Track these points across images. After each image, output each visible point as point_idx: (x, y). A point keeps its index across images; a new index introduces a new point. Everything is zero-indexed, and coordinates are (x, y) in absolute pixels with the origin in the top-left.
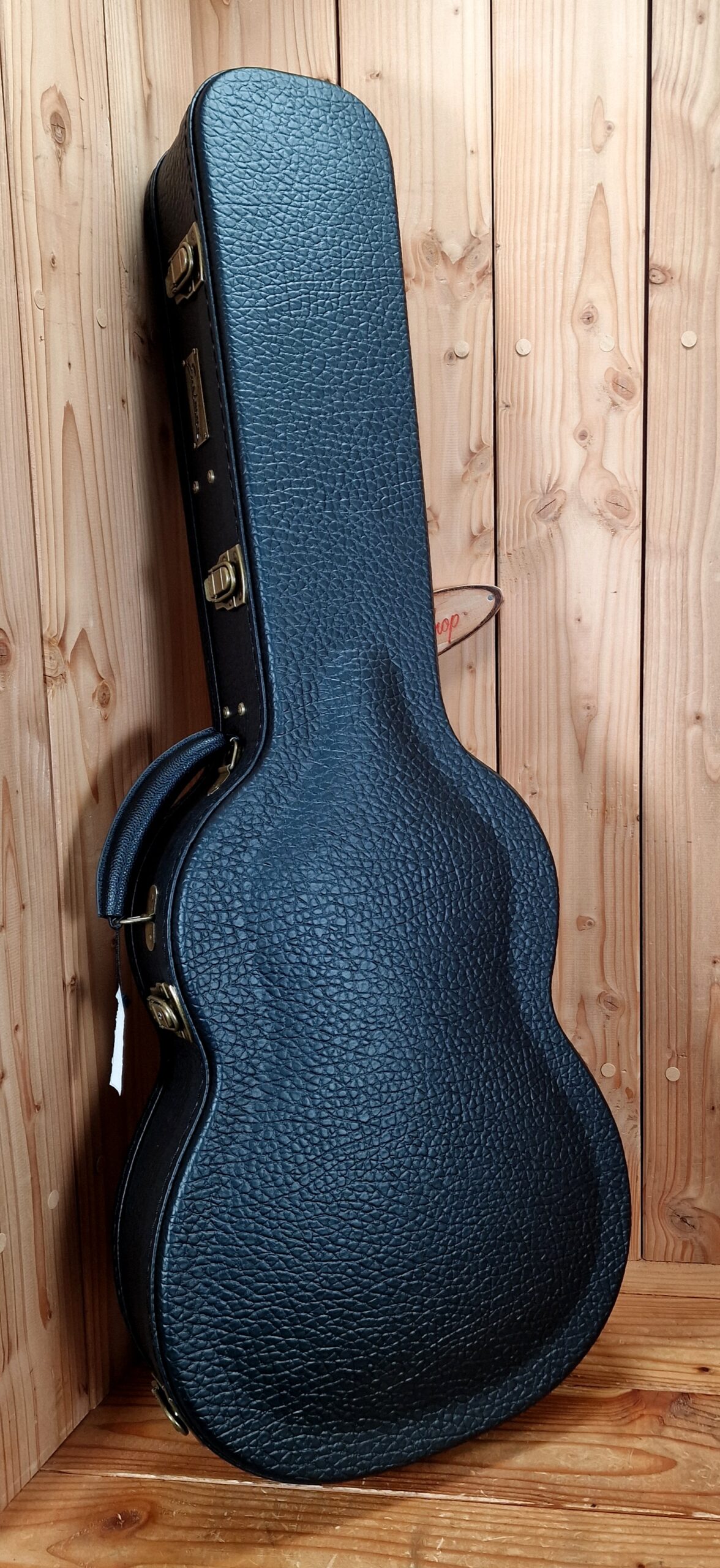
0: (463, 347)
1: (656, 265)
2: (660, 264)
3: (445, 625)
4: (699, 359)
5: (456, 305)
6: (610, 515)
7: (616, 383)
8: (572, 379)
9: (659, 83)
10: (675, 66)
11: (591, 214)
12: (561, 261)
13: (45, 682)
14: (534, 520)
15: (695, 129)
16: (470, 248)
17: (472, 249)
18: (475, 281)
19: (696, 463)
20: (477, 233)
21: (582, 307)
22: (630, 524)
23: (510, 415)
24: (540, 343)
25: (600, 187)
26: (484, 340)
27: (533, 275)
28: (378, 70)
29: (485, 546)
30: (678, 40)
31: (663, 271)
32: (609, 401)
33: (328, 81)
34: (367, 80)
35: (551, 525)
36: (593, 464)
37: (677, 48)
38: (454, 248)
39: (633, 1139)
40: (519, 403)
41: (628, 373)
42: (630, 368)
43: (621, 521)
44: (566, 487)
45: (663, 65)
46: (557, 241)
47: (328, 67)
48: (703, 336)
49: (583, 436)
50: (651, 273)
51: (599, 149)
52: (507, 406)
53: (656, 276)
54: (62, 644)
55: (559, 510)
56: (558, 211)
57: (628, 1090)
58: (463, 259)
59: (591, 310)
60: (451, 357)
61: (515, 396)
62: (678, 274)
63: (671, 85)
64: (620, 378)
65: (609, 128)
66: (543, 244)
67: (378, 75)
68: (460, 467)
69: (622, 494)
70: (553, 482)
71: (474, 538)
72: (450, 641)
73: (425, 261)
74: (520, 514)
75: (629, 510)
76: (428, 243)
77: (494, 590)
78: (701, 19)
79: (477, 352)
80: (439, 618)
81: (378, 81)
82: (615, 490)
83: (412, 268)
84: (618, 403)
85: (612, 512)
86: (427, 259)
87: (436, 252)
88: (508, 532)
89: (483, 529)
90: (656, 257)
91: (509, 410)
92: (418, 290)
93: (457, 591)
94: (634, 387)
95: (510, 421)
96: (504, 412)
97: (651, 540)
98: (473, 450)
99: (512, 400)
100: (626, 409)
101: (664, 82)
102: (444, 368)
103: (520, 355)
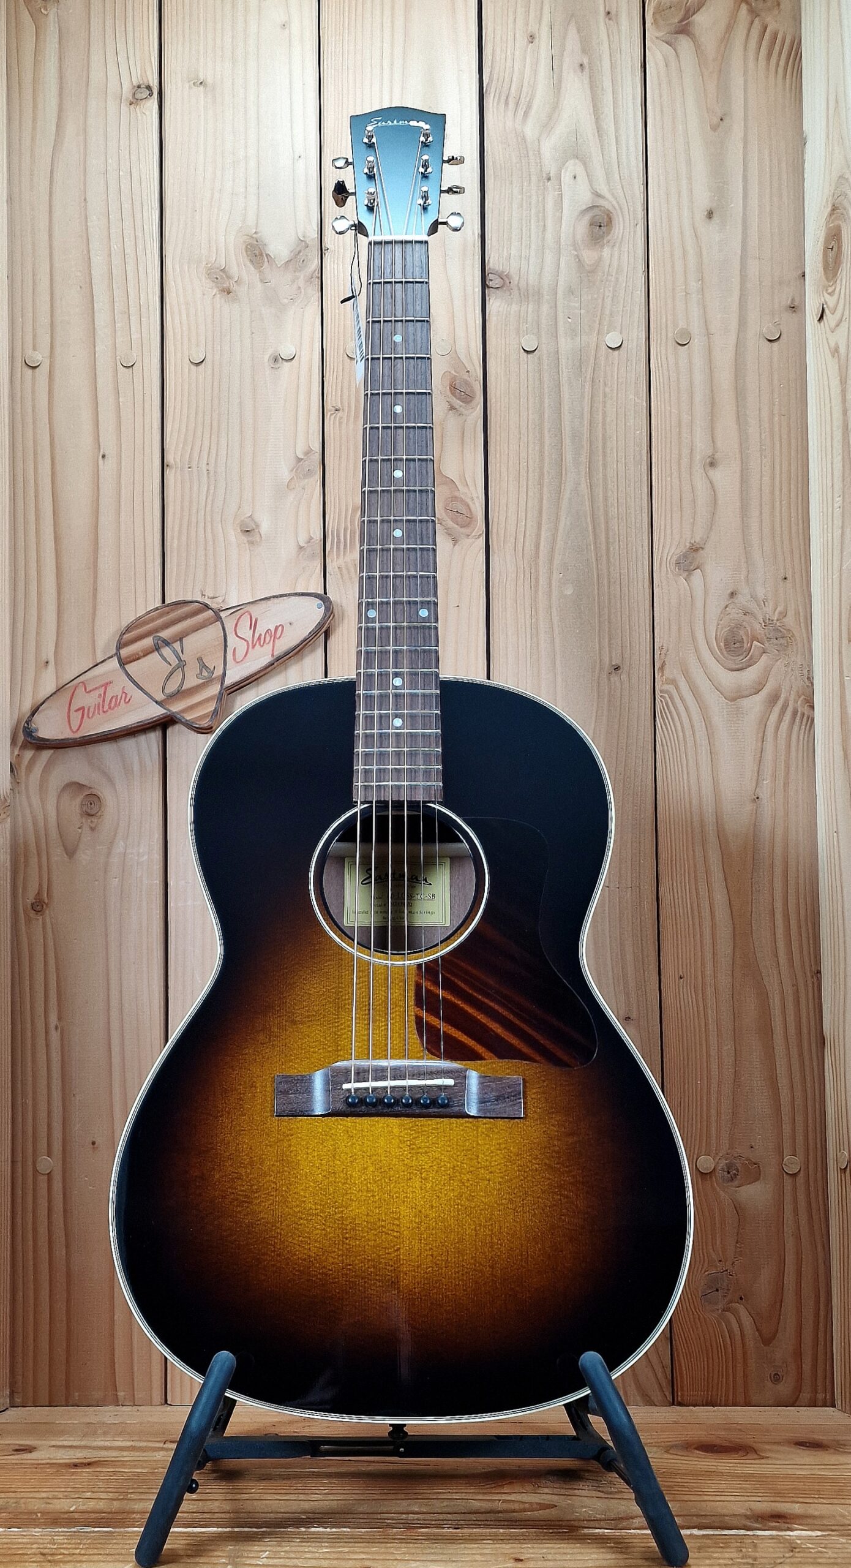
0: (286, 351)
1: (494, 269)
2: (496, 269)
3: (267, 638)
4: (540, 363)
5: (282, 308)
6: (450, 524)
7: (453, 387)
9: (492, 95)
10: (507, 80)
15: (528, 141)
16: (297, 251)
17: (300, 252)
18: (301, 282)
19: (541, 469)
20: (304, 237)
22: (472, 533)
23: (341, 418)
26: (312, 343)
28: (201, 78)
30: (509, 56)
31: (500, 275)
32: (447, 406)
33: (149, 88)
34: (190, 88)
37: (509, 63)
38: (279, 248)
40: (349, 407)
41: (466, 376)
42: (468, 372)
43: (463, 530)
45: (494, 81)
47: (149, 73)
48: (543, 340)
50: (488, 278)
52: (336, 410)
53: (494, 281)
58: (288, 261)
60: (275, 360)
61: (345, 400)
62: (516, 279)
63: (503, 98)
64: (458, 381)
67: (201, 83)
68: (285, 474)
69: (462, 501)
71: (301, 548)
72: (273, 655)
73: (248, 263)
74: (352, 522)
75: (470, 519)
76: (251, 245)
77: (324, 598)
78: (532, 38)
79: (304, 357)
80: (261, 629)
81: (202, 88)
82: (456, 497)
83: (234, 270)
84: (457, 407)
85: (452, 520)
86: (251, 261)
87: (261, 255)
88: (339, 542)
89: (311, 538)
90: (492, 263)
91: (339, 414)
92: (242, 291)
93: (282, 598)
94: (473, 391)
95: (340, 423)
96: (333, 416)
97: (496, 550)
98: (301, 456)
99: (342, 403)
100: (466, 413)
101: (497, 95)
102: (268, 369)
103: (351, 358)
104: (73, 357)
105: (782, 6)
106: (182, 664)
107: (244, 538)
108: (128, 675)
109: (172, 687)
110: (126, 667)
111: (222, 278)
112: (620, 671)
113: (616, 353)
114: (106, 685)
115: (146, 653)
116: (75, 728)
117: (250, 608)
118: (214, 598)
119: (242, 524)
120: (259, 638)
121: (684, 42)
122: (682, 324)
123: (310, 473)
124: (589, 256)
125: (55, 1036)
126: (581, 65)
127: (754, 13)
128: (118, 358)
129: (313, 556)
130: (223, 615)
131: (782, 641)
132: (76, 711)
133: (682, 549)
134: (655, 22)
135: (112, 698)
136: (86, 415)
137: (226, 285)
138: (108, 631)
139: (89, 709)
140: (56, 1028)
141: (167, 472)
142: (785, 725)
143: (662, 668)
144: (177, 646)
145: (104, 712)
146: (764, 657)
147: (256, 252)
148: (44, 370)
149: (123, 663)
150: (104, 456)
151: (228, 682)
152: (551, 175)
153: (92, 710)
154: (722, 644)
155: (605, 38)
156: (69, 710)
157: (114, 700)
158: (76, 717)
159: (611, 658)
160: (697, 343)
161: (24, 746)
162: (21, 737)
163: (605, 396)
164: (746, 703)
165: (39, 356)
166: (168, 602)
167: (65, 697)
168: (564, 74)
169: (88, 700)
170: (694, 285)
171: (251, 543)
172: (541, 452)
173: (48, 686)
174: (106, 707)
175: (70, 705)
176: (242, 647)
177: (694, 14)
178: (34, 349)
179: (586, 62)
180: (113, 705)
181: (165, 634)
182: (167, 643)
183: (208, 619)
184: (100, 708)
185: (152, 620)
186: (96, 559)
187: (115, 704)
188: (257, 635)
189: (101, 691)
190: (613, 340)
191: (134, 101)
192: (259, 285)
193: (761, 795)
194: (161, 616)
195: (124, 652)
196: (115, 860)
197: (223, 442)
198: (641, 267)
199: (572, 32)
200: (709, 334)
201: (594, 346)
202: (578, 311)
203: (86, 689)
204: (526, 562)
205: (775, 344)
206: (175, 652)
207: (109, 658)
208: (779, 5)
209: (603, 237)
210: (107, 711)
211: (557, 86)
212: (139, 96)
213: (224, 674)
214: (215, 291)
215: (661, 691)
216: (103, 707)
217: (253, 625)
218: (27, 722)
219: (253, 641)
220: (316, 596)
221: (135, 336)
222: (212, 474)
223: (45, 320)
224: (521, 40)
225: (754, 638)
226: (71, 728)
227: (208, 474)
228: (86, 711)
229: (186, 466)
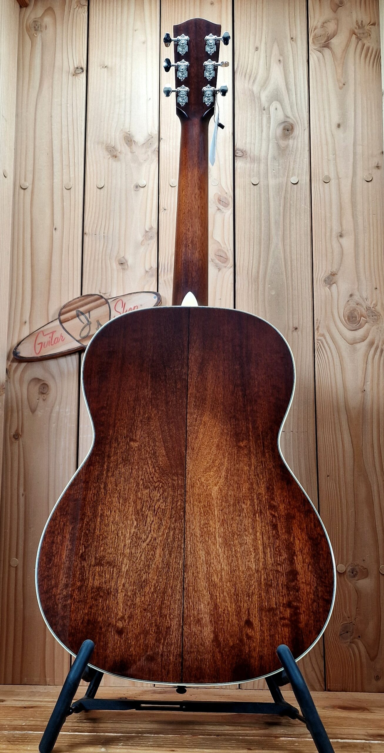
0: (142, 182)
1: (238, 148)
2: (240, 148)
4: (260, 190)
5: (140, 164)
6: (217, 261)
7: (219, 200)
9: (238, 73)
10: (246, 67)
15: (255, 93)
17: (149, 140)
18: (149, 153)
19: (260, 237)
20: (151, 133)
22: (227, 265)
23: (166, 214)
26: (154, 180)
28: (106, 64)
30: (247, 57)
31: (242, 151)
32: (216, 208)
33: (82, 68)
34: (101, 68)
37: (246, 59)
38: (140, 137)
40: (171, 208)
41: (225, 196)
42: (227, 193)
43: (223, 264)
45: (240, 67)
47: (82, 63)
48: (262, 180)
50: (236, 152)
52: (165, 209)
53: (238, 154)
58: (144, 144)
60: (137, 187)
61: (169, 205)
62: (249, 153)
63: (244, 74)
64: (221, 198)
67: (106, 67)
68: (140, 238)
69: (223, 251)
71: (147, 272)
73: (126, 145)
74: (171, 259)
75: (227, 259)
76: (127, 137)
77: (157, 294)
78: (257, 49)
79: (150, 184)
80: (127, 307)
81: (106, 69)
82: (220, 249)
83: (119, 148)
84: (221, 209)
85: (219, 260)
86: (127, 143)
87: (131, 141)
88: (164, 269)
89: (152, 267)
90: (238, 145)
91: (166, 212)
92: (122, 157)
93: (138, 294)
94: (229, 202)
96: (163, 212)
97: (239, 274)
98: (147, 230)
99: (167, 207)
100: (225, 211)
101: (241, 73)
102: (133, 192)
103: (172, 187)
104: (43, 184)
105: (371, 36)
106: (89, 323)
107: (120, 267)
108: (64, 328)
109: (84, 334)
110: (63, 324)
111: (113, 150)
112: (298, 330)
113: (295, 186)
114: (53, 333)
115: (73, 318)
116: (37, 352)
117: (123, 298)
118: (105, 294)
119: (119, 260)
121: (327, 51)
122: (326, 173)
123: (151, 238)
124: (283, 143)
125: (22, 499)
126: (279, 60)
127: (359, 39)
128: (64, 185)
129: (152, 276)
130: (109, 301)
131: (376, 317)
132: (39, 344)
133: (327, 274)
134: (313, 42)
136: (48, 211)
137: (115, 154)
138: (54, 308)
139: (44, 343)
140: (23, 495)
141: (85, 236)
142: (377, 357)
143: (318, 329)
144: (87, 315)
145: (52, 345)
146: (367, 325)
147: (129, 140)
148: (29, 191)
149: (61, 322)
150: (55, 229)
152: (265, 108)
153: (46, 344)
154: (346, 318)
155: (290, 49)
156: (35, 343)
157: (56, 339)
158: (38, 347)
159: (293, 324)
160: (333, 182)
161: (13, 361)
162: (12, 356)
163: (290, 205)
164: (358, 346)
165: (28, 184)
166: (83, 294)
167: (33, 338)
168: (272, 65)
169: (44, 339)
170: (331, 156)
171: (123, 269)
172: (260, 229)
173: (26, 332)
174: (53, 343)
175: (36, 341)
177: (331, 39)
178: (25, 180)
179: (281, 59)
181: (81, 309)
182: (82, 314)
183: (102, 303)
184: (50, 343)
185: (76, 303)
186: (50, 275)
187: (57, 342)
189: (51, 335)
190: (294, 180)
191: (75, 74)
192: (129, 154)
193: (366, 389)
194: (80, 301)
195: (62, 317)
196: (54, 415)
197: (111, 224)
198: (307, 148)
199: (276, 47)
200: (339, 178)
201: (285, 182)
202: (277, 167)
203: (43, 334)
204: (253, 279)
205: (370, 183)
206: (86, 317)
207: (55, 320)
208: (370, 35)
209: (289, 135)
210: (53, 345)
211: (268, 69)
212: (77, 72)
214: (109, 156)
215: (318, 340)
216: (51, 342)
217: (124, 306)
218: (15, 349)
220: (154, 293)
221: (72, 176)
222: (106, 237)
223: (30, 168)
224: (252, 49)
225: (362, 316)
226: (36, 352)
227: (104, 237)
228: (43, 345)
229: (94, 234)
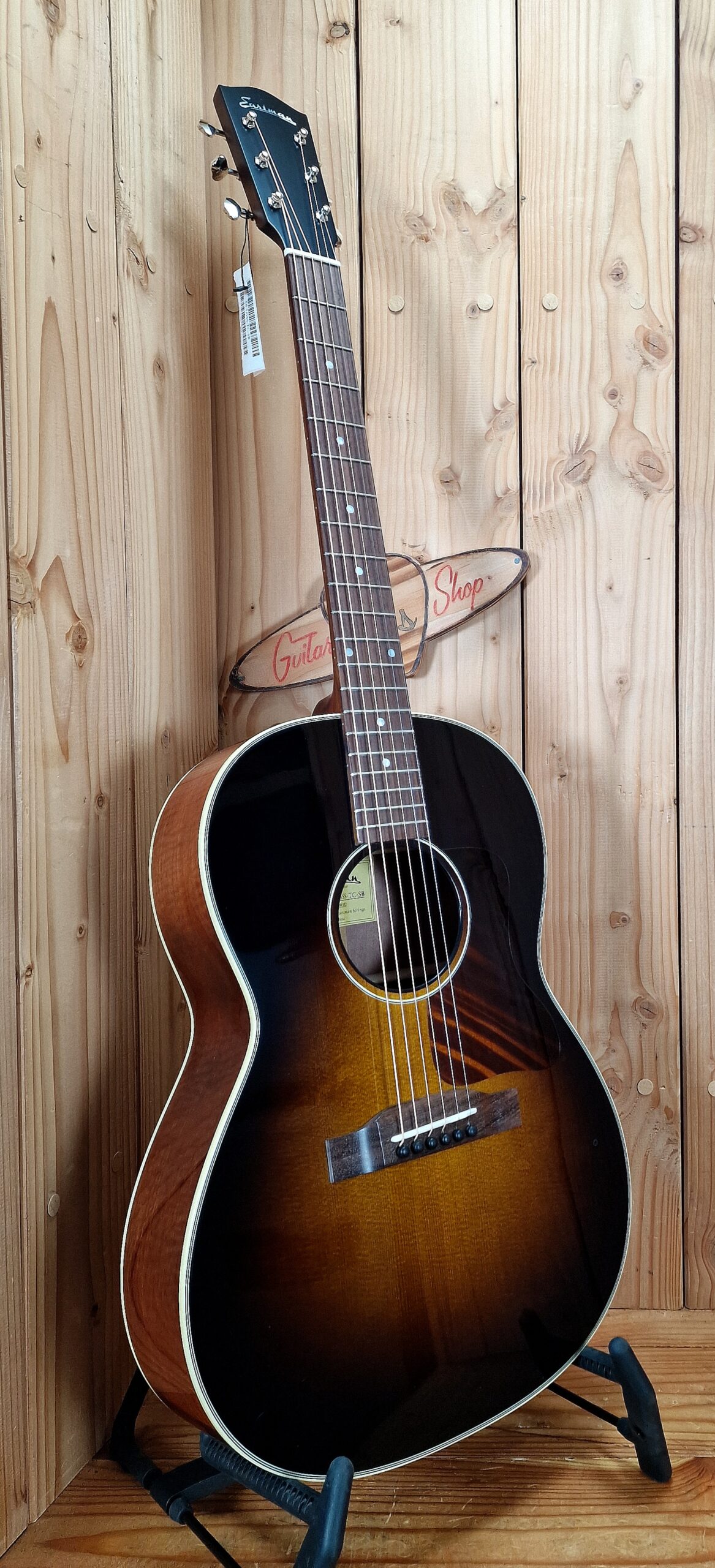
0: (484, 301)
1: (687, 223)
2: (691, 222)
3: (468, 591)
5: (479, 256)
6: (642, 478)
7: (647, 342)
8: (602, 336)
9: (688, 44)
10: (703, 27)
11: (619, 169)
12: (589, 216)
13: (9, 608)
14: (562, 481)
16: (494, 199)
17: (497, 200)
18: (499, 233)
20: (501, 185)
21: (610, 265)
22: (663, 487)
23: (537, 372)
24: (568, 297)
25: (629, 143)
26: (509, 293)
27: (560, 230)
28: (398, 16)
29: (509, 508)
30: (706, 4)
31: (694, 229)
32: (640, 360)
33: (345, 25)
34: (387, 26)
35: (579, 487)
36: (624, 424)
37: (705, 11)
38: (477, 197)
39: (673, 1165)
40: (546, 359)
41: (659, 331)
42: (661, 326)
43: (654, 484)
44: (596, 447)
45: (691, 29)
46: (584, 195)
47: (345, 10)
49: (613, 395)
50: (682, 232)
51: (628, 106)
52: (533, 362)
53: (687, 235)
54: (31, 567)
55: (589, 471)
56: (586, 165)
57: (667, 1110)
58: (486, 210)
59: (621, 267)
60: (473, 310)
61: (542, 352)
62: (709, 233)
63: (700, 47)
64: (651, 336)
65: (638, 85)
66: (570, 198)
67: (398, 22)
68: (483, 424)
69: (655, 456)
70: (582, 443)
71: (498, 500)
72: (472, 608)
73: (447, 212)
74: (548, 474)
75: (662, 473)
76: (450, 192)
77: (521, 553)
79: (502, 307)
80: (461, 582)
81: (398, 27)
82: (648, 452)
83: (433, 219)
84: (650, 362)
85: (645, 475)
86: (449, 209)
87: (459, 203)
88: (535, 494)
89: (508, 490)
90: (686, 216)
91: (535, 367)
92: (440, 240)
93: (481, 553)
94: (665, 346)
95: (536, 378)
96: (529, 369)
97: (685, 504)
98: (498, 408)
99: (538, 356)
100: (658, 367)
101: (693, 43)
102: (466, 322)
103: (547, 310)
104: (273, 303)
107: (442, 490)
111: (420, 224)
114: (311, 636)
116: (280, 676)
117: (449, 562)
118: (414, 547)
119: (440, 476)
120: (459, 591)
123: (506, 426)
130: (424, 568)
132: (282, 660)
135: (317, 647)
137: (424, 233)
138: (312, 578)
139: (294, 658)
141: (368, 420)
145: (309, 662)
147: (454, 200)
149: (326, 614)
151: (429, 633)
153: (297, 660)
156: (275, 658)
157: (318, 650)
161: (230, 692)
162: (227, 684)
167: (271, 646)
169: (296, 650)
171: (450, 493)
173: (254, 634)
174: (311, 657)
175: (276, 655)
176: (442, 600)
180: (317, 655)
183: (410, 573)
184: (305, 658)
186: (298, 506)
187: (320, 655)
188: (457, 589)
189: (306, 641)
191: (330, 40)
192: (457, 236)
197: (422, 391)
203: (291, 639)
207: (314, 609)
210: (312, 661)
212: (335, 34)
213: (426, 625)
214: (414, 235)
216: (308, 656)
217: (454, 578)
218: (234, 670)
219: (453, 594)
220: (514, 551)
222: (411, 425)
226: (277, 678)
227: (408, 423)
228: (292, 659)
229: (387, 416)
